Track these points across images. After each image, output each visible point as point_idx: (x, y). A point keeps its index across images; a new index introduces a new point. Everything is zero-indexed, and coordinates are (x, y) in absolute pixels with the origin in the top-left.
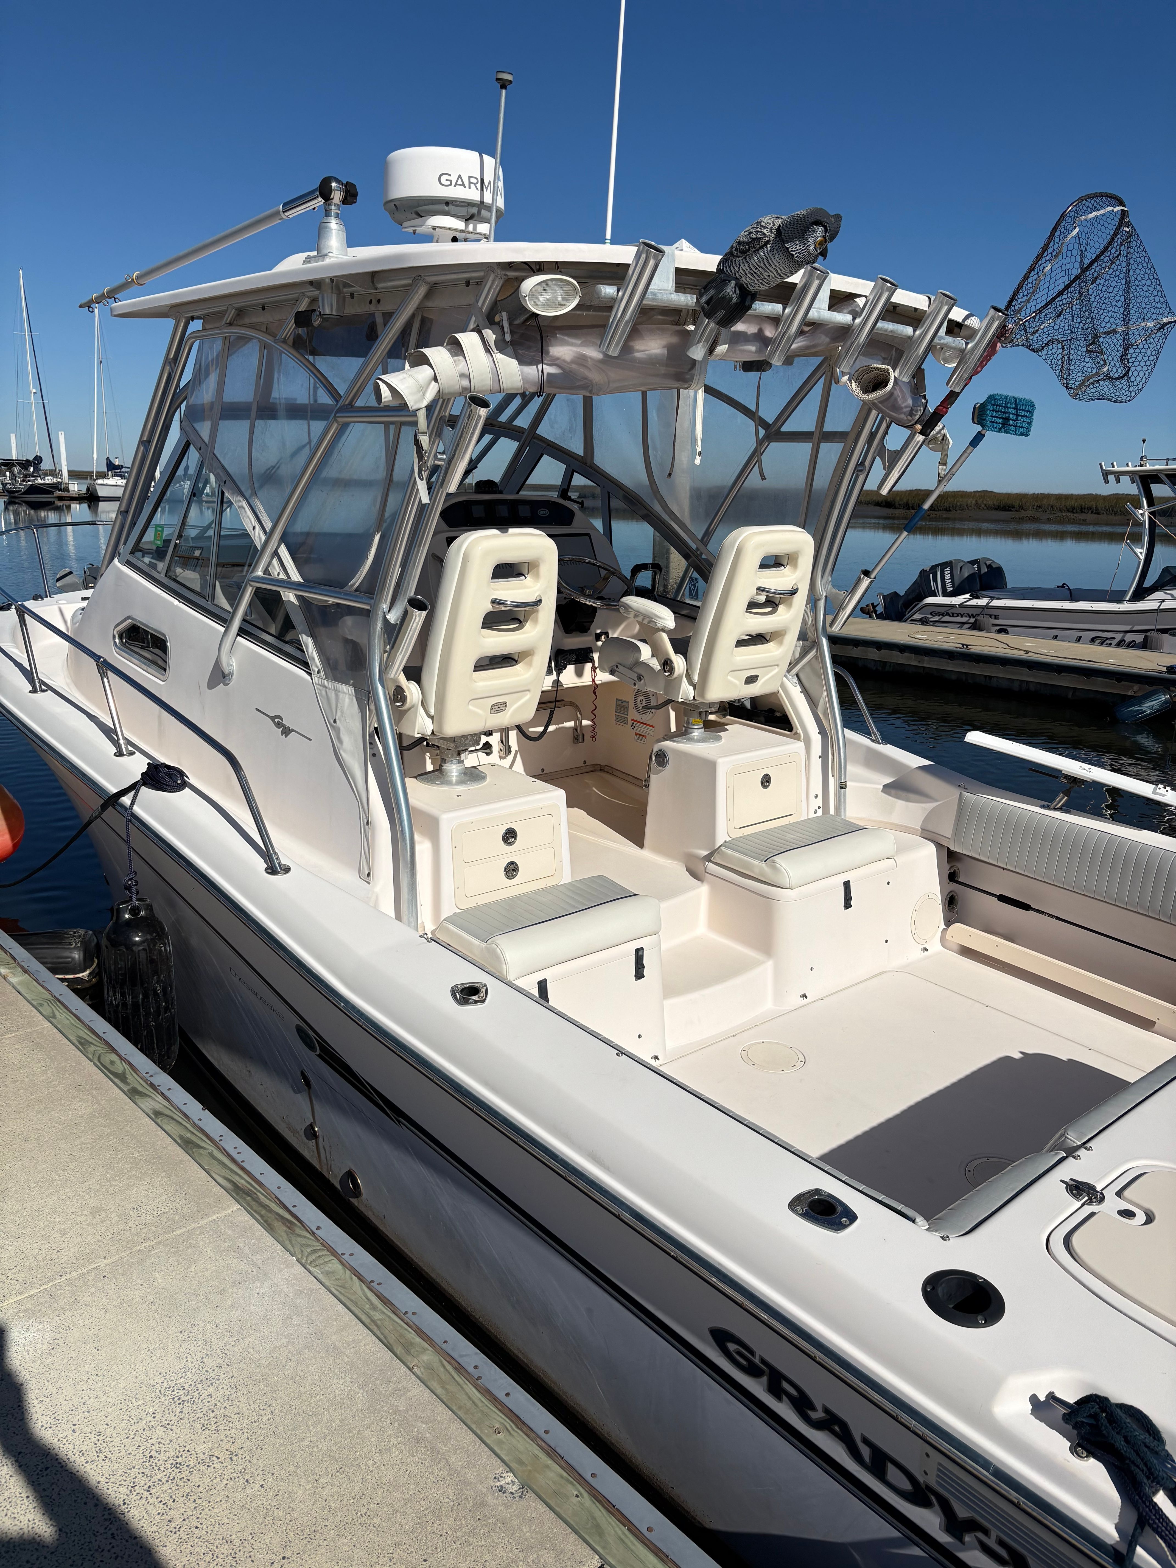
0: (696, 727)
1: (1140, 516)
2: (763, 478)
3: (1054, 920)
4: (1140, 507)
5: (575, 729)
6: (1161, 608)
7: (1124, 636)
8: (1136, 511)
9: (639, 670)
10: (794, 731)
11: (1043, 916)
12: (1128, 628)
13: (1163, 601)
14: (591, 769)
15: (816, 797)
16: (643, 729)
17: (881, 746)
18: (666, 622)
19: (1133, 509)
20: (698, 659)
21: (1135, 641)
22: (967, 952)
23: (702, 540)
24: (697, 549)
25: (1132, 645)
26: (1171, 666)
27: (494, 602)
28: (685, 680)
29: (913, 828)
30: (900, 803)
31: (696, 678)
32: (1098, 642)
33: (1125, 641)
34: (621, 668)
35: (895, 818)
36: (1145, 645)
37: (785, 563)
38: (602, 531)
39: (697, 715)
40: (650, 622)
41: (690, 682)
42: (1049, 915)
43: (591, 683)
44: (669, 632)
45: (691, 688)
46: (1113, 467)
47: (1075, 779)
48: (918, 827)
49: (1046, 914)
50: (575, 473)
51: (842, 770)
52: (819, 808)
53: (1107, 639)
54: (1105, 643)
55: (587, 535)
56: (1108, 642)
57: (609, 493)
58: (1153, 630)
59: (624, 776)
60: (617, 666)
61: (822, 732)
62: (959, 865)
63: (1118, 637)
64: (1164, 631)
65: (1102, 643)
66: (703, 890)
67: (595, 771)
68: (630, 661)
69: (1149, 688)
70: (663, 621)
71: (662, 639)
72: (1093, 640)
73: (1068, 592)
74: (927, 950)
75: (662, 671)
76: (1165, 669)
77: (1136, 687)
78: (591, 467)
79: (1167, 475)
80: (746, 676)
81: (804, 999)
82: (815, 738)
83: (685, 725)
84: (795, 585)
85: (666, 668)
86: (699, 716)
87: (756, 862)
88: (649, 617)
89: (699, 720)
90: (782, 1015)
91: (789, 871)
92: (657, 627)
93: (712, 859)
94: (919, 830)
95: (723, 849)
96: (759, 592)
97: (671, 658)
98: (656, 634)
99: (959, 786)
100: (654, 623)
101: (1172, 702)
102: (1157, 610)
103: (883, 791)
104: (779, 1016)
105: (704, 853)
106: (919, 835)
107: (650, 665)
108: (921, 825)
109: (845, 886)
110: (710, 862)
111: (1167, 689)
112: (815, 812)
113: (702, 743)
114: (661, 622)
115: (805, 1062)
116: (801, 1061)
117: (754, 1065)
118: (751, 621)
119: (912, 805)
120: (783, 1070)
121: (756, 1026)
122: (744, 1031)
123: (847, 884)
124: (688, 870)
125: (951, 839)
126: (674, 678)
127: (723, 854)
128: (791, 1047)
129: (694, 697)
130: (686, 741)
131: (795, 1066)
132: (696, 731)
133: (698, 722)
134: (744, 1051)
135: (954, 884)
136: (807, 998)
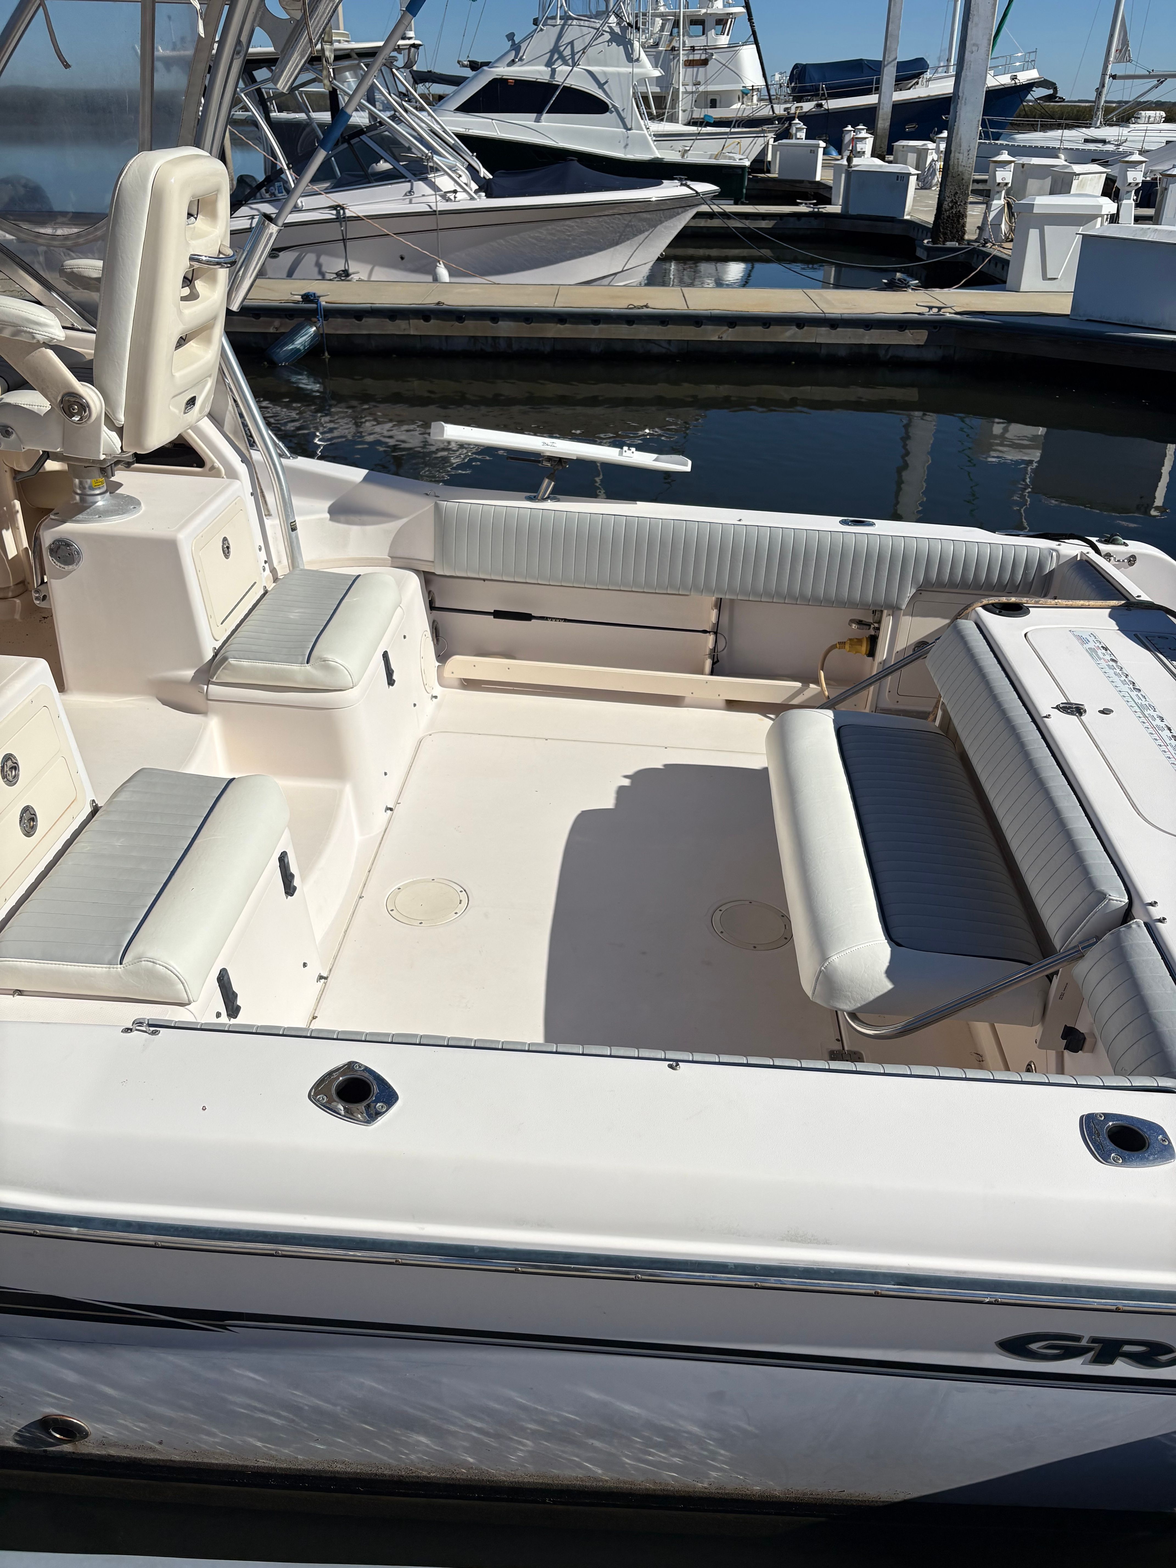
0: (97, 492)
3: (562, 623)
9: (2, 418)
10: (208, 465)
11: (549, 622)
15: (259, 550)
17: (291, 461)
18: (53, 334)
22: (469, 684)
26: (305, 295)
28: (105, 426)
29: (379, 559)
30: (355, 530)
31: (121, 418)
35: (352, 552)
39: (97, 472)
41: (110, 422)
42: (556, 619)
44: (59, 348)
45: (114, 435)
47: (560, 459)
48: (385, 555)
49: (552, 619)
51: (287, 507)
52: (265, 562)
61: (244, 458)
62: (433, 583)
66: (213, 725)
69: (290, 323)
70: (46, 331)
71: (49, 361)
74: (436, 697)
75: (59, 414)
77: (277, 322)
80: (185, 401)
81: (389, 812)
82: (242, 469)
83: (79, 491)
84: (222, 247)
85: (74, 410)
86: (102, 473)
87: (295, 667)
88: (15, 325)
89: (101, 480)
90: (381, 843)
91: (346, 665)
92: (34, 338)
93: (214, 680)
94: (387, 560)
95: (232, 661)
96: (191, 263)
97: (75, 389)
98: (33, 354)
99: (427, 494)
100: (26, 332)
101: (322, 334)
102: (250, 228)
103: (331, 519)
104: (379, 847)
105: (189, 673)
106: (389, 565)
107: (22, 405)
108: (389, 554)
109: (385, 659)
110: (208, 683)
111: (311, 321)
112: (264, 570)
113: (124, 513)
114: (40, 329)
115: (465, 891)
116: (461, 891)
117: (421, 923)
118: (187, 312)
119: (369, 529)
120: (456, 913)
121: (369, 872)
122: (365, 884)
123: (385, 655)
124: (165, 703)
125: (433, 562)
126: (88, 422)
127: (236, 669)
128: (433, 880)
129: (122, 448)
130: (97, 516)
131: (461, 901)
132: (99, 497)
133: (100, 483)
134: (392, 910)
135: (434, 612)
136: (391, 809)
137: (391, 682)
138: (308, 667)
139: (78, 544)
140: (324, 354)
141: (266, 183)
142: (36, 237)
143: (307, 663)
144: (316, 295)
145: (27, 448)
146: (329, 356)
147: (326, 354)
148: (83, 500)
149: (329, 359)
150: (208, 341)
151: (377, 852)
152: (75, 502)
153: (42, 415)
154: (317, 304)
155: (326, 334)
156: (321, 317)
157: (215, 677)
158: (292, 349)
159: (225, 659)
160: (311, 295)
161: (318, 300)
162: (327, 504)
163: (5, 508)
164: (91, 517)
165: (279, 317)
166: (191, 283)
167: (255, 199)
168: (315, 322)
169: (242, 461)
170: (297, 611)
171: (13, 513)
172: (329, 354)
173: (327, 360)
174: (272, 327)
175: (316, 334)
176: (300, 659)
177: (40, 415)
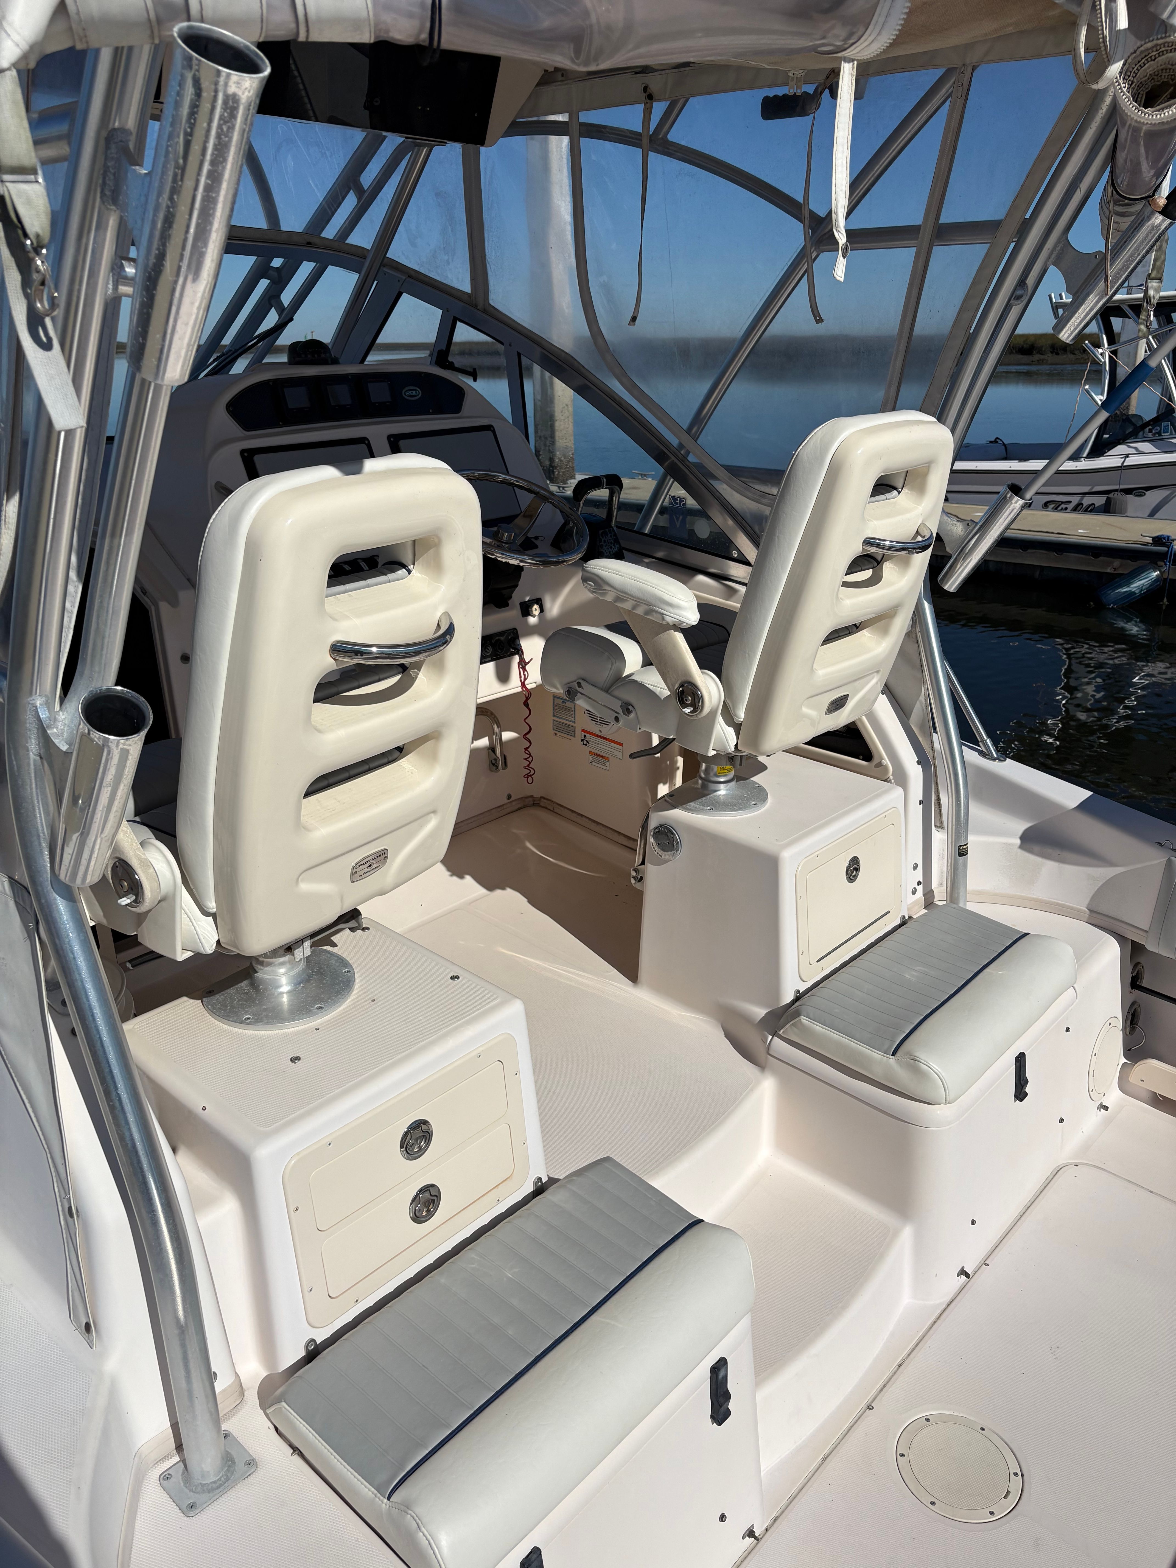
0: (722, 780)
1: (1100, 357)
2: (819, 320)
4: (1098, 345)
5: (492, 749)
6: (1125, 464)
7: (1081, 499)
8: (1095, 350)
9: (627, 695)
10: (875, 761)
12: (1086, 489)
13: (1127, 456)
14: (519, 806)
15: (915, 867)
16: (603, 747)
17: (997, 763)
18: (684, 613)
19: (1092, 348)
20: (746, 680)
21: (1094, 504)
22: (1165, 1103)
23: (689, 431)
24: (681, 446)
25: (1091, 509)
26: (1157, 537)
27: (338, 649)
28: (720, 720)
29: (1072, 908)
30: (1050, 866)
31: (741, 714)
32: (1051, 506)
33: (1082, 504)
34: (587, 689)
35: (1039, 892)
36: (1107, 509)
37: (899, 485)
38: (511, 421)
39: (725, 759)
40: (650, 612)
41: (729, 719)
43: (520, 689)
44: (689, 633)
45: (730, 732)
46: (1061, 298)
48: (1082, 906)
50: (459, 324)
51: (961, 827)
52: (919, 883)
53: (1063, 503)
54: (1060, 508)
55: (489, 428)
56: (1063, 506)
57: (519, 355)
58: (1116, 490)
59: (573, 817)
60: (579, 685)
61: (924, 760)
62: (1142, 960)
63: (1075, 500)
64: (1128, 491)
65: (1056, 509)
66: (767, 1088)
67: (525, 806)
68: (604, 675)
69: (1132, 565)
70: (677, 611)
71: (675, 645)
72: (1046, 505)
73: (1003, 447)
74: (1106, 1108)
75: (675, 702)
76: (1150, 540)
77: (1117, 563)
78: (485, 311)
79: (1130, 306)
80: (830, 701)
81: (964, 1277)
82: (915, 773)
83: (703, 775)
84: (922, 527)
85: (687, 701)
86: (729, 761)
87: (877, 1055)
88: (648, 604)
89: (728, 767)
90: (935, 1322)
91: (943, 1074)
92: (663, 619)
93: (781, 1033)
94: (1084, 912)
95: (804, 1020)
96: (864, 547)
97: (693, 678)
98: (661, 635)
99: (1160, 844)
100: (657, 612)
101: (1165, 580)
102: (1121, 467)
103: (1021, 847)
104: (931, 1328)
105: (760, 1012)
106: (1085, 920)
107: (647, 685)
108: (1089, 905)
109: (1018, 1064)
110: (774, 1034)
111: (1157, 564)
112: (914, 892)
113: (740, 809)
114: (671, 610)
115: (1022, 1475)
116: (1016, 1474)
117: (933, 1503)
118: (848, 602)
119: (1069, 869)
120: (992, 1513)
121: (900, 1366)
122: (884, 1386)
123: (1020, 1060)
124: (728, 1035)
125: (1146, 931)
126: (700, 717)
127: (805, 1030)
128: (983, 1429)
129: (736, 746)
130: (709, 808)
131: (1008, 1492)
132: (722, 786)
133: (726, 771)
134: (902, 1455)
135: (1136, 992)
136: (967, 1275)
137: (1020, 1094)
138: (892, 1060)
139: (683, 836)
140: (1162, 600)
141: (1152, 423)
142: (761, 496)
143: (892, 1055)
144: (1170, 538)
145: (643, 729)
146: (1167, 603)
147: (1165, 600)
148: (704, 786)
149: (1167, 606)
150: (885, 631)
151: (923, 1337)
152: (696, 786)
153: (662, 698)
154: (1169, 548)
155: (1170, 579)
156: (1169, 562)
157: (782, 1031)
158: (1126, 591)
159: (798, 1014)
160: (1164, 539)
161: (1171, 543)
162: (1021, 826)
163: (668, 762)
164: (702, 807)
165: (1122, 558)
166: (878, 564)
167: (1136, 438)
168: (1162, 566)
169: (918, 762)
170: (917, 968)
171: (674, 769)
172: (1167, 601)
173: (1164, 607)
174: (1110, 568)
175: (1158, 579)
176: (886, 1047)
177: (660, 699)
